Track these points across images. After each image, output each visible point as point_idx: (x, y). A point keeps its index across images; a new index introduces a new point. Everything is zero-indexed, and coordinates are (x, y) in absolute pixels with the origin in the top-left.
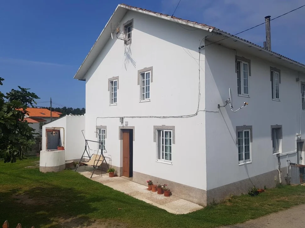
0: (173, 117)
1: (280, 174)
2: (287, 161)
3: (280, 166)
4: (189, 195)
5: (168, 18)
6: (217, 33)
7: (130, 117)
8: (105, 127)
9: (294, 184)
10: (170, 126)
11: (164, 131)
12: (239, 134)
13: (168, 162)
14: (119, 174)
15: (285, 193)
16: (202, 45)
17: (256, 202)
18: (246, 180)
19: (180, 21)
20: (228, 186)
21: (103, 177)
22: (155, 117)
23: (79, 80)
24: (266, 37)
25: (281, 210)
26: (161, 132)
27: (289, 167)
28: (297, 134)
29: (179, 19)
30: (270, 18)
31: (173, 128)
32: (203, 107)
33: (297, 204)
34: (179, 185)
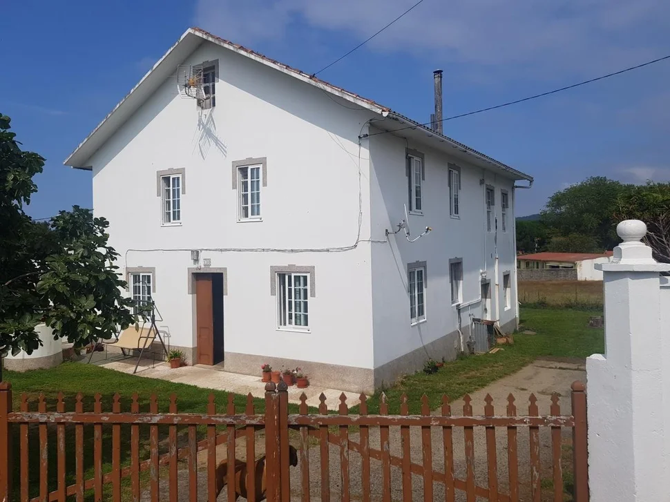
0: (311, 250)
1: (461, 338)
2: (470, 315)
3: (460, 325)
4: (343, 381)
5: (306, 79)
6: (393, 118)
7: (216, 250)
8: (152, 270)
9: (480, 351)
10: (305, 267)
11: (293, 275)
12: (411, 275)
13: (302, 328)
14: (189, 361)
15: (472, 365)
16: (365, 133)
17: (439, 382)
18: (420, 348)
19: (329, 89)
20: (399, 360)
21: (157, 368)
22: (272, 251)
23: (74, 168)
24: (436, 107)
25: (476, 389)
26: (287, 277)
27: (472, 324)
28: (481, 271)
29: (324, 82)
30: (441, 74)
31: (311, 270)
32: (366, 234)
33: (493, 380)
34: (323, 366)
